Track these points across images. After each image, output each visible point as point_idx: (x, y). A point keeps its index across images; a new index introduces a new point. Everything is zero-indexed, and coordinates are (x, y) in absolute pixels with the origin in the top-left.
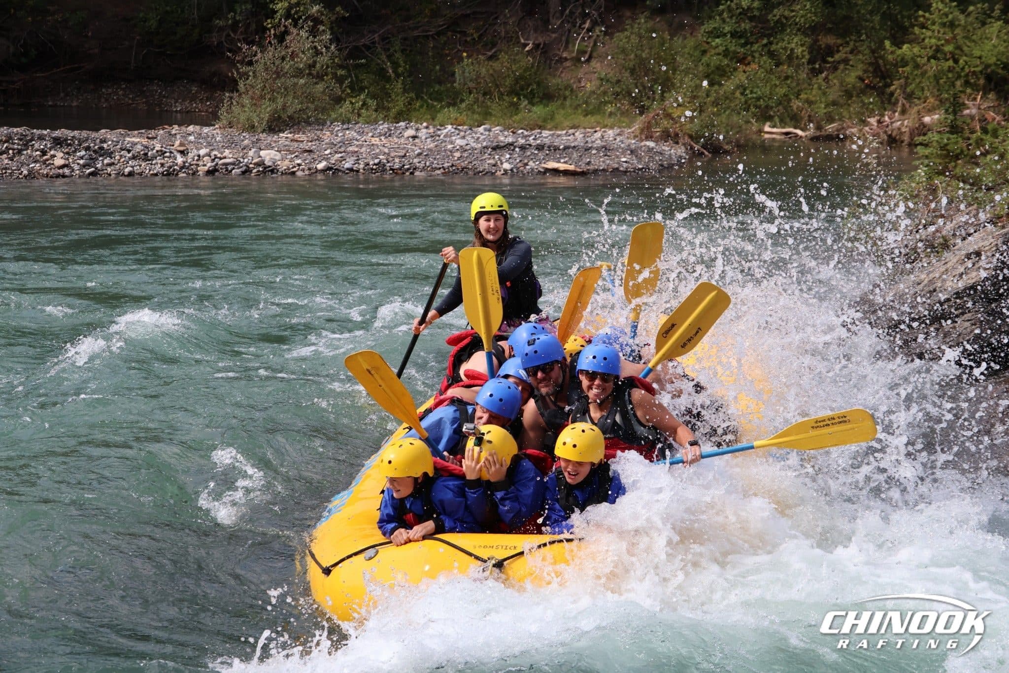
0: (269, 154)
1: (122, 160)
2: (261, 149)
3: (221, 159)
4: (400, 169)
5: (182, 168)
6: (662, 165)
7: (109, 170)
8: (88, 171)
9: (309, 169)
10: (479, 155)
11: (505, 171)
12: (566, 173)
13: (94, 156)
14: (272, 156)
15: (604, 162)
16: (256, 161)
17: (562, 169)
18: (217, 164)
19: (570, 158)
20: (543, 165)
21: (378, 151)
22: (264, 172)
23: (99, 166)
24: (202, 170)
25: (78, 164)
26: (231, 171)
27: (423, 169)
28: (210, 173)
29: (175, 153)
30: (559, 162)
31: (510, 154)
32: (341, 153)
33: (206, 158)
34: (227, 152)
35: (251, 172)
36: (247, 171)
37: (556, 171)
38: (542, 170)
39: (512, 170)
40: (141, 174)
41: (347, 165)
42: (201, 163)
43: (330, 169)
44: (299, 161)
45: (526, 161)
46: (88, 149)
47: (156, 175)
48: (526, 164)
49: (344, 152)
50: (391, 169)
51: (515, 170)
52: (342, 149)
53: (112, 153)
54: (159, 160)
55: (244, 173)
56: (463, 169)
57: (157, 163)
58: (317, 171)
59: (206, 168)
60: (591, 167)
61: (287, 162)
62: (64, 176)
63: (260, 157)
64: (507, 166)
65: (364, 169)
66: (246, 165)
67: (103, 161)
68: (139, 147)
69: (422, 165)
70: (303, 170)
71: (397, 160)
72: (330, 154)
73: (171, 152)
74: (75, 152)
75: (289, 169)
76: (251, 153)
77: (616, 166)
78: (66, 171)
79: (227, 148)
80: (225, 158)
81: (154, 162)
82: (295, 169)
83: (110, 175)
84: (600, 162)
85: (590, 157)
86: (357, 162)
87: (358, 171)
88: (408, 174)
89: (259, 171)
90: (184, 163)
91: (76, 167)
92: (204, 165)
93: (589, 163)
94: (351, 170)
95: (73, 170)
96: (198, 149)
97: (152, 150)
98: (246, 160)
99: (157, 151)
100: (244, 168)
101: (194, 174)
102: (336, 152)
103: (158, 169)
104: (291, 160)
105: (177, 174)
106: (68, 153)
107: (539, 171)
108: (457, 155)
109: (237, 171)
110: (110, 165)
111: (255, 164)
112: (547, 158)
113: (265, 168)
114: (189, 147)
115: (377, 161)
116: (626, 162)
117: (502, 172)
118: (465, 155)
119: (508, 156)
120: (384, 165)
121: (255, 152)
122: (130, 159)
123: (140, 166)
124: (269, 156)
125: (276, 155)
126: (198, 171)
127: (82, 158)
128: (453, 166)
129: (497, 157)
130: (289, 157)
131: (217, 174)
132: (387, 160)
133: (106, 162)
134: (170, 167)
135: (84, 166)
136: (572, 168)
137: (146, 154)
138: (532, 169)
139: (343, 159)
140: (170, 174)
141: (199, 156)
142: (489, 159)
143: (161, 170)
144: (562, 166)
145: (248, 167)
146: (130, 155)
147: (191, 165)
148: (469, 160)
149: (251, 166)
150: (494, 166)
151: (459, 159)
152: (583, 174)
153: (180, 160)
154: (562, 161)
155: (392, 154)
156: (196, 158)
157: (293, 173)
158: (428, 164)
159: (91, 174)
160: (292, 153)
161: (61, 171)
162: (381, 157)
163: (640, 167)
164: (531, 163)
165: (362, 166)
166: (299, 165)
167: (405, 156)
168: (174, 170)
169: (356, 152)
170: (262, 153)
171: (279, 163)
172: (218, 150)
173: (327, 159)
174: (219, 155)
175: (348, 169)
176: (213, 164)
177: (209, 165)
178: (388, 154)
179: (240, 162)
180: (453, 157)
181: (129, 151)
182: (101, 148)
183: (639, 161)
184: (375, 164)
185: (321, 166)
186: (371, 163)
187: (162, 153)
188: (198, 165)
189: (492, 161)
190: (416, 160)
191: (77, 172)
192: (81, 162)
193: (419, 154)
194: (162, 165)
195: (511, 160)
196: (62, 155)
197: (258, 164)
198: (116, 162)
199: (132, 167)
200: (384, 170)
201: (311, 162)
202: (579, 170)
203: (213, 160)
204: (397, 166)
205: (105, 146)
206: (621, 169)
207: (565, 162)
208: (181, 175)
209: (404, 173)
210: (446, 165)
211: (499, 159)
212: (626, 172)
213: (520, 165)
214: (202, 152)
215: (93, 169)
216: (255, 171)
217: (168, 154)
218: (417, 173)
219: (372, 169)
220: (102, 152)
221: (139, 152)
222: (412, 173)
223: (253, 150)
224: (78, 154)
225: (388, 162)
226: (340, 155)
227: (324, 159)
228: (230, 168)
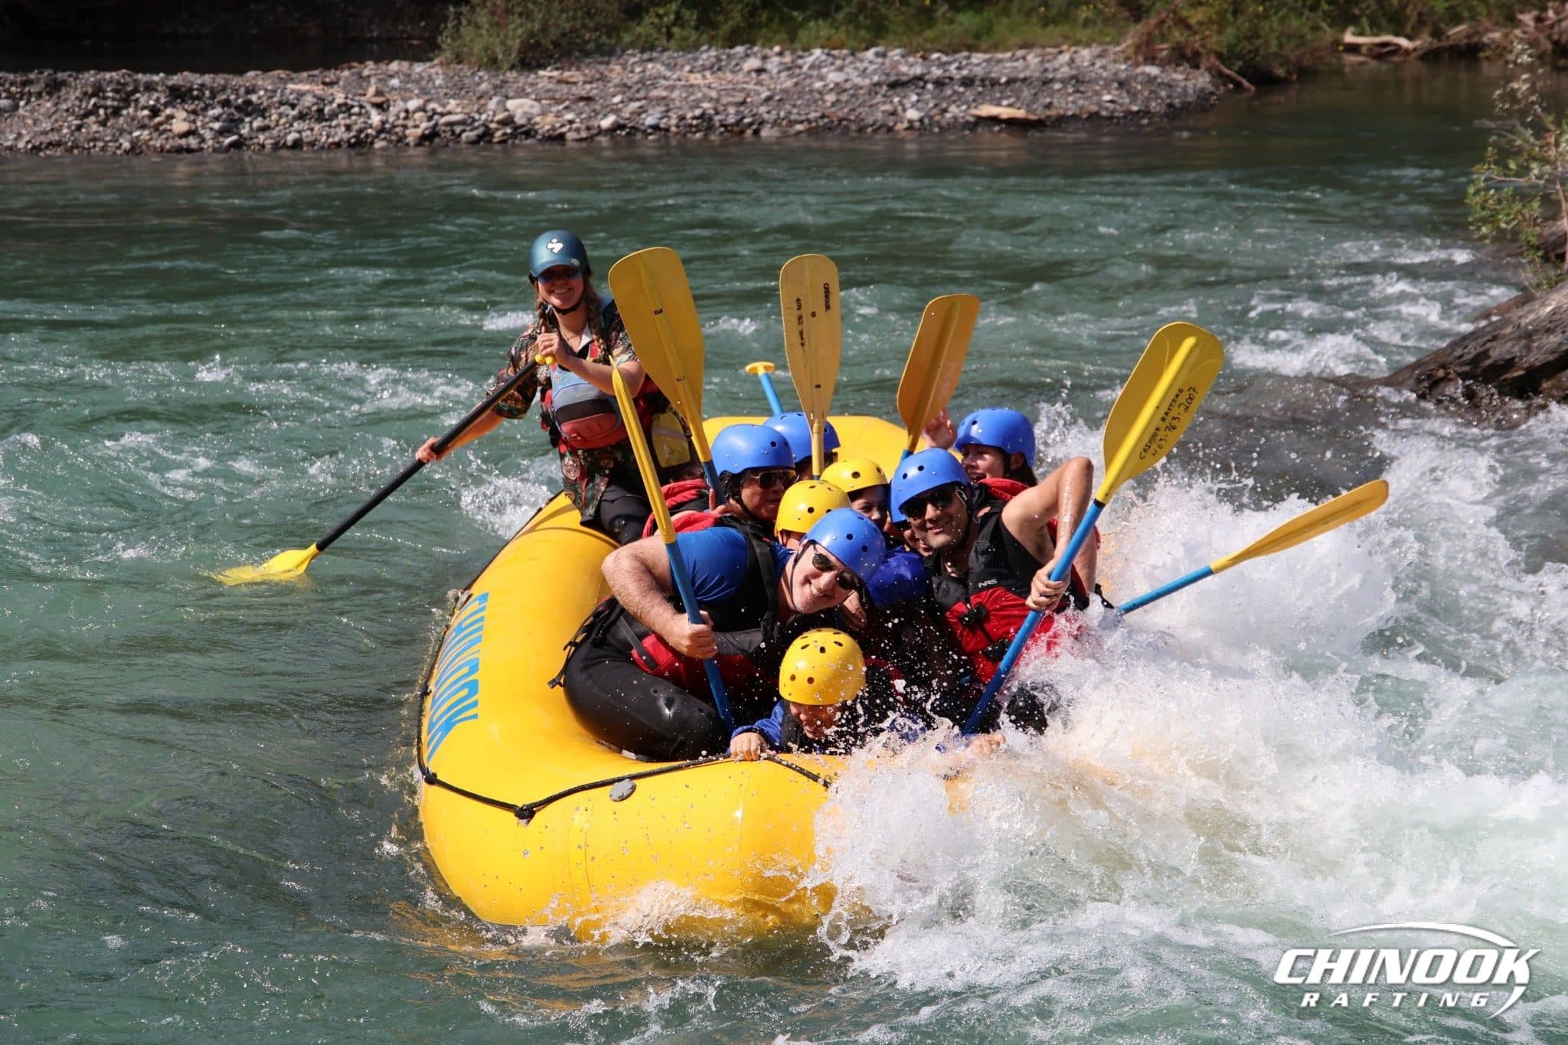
0: (521, 106)
1: (283, 121)
2: (507, 98)
3: (442, 115)
4: (738, 122)
5: (381, 130)
6: (1170, 106)
7: (262, 137)
8: (227, 141)
9: (588, 128)
10: (867, 98)
11: (910, 122)
12: (1011, 122)
13: (237, 115)
14: (526, 109)
15: (1074, 102)
16: (500, 116)
17: (1004, 116)
18: (436, 125)
19: (1018, 98)
20: (974, 112)
21: (699, 95)
22: (513, 136)
23: (245, 131)
24: (413, 134)
25: (211, 129)
26: (460, 135)
27: (776, 123)
28: (426, 138)
29: (369, 107)
30: (999, 105)
31: (918, 94)
32: (639, 100)
33: (418, 115)
34: (453, 103)
35: (492, 135)
36: (486, 135)
37: (994, 120)
38: (972, 119)
39: (921, 120)
40: (312, 144)
41: (650, 120)
42: (410, 123)
43: (622, 127)
44: (569, 116)
45: (944, 105)
46: (226, 103)
47: (338, 145)
48: (945, 111)
49: (645, 98)
50: (722, 125)
51: (926, 121)
52: (641, 94)
53: (265, 110)
54: (342, 119)
55: (480, 137)
56: (841, 120)
57: (338, 125)
58: (601, 132)
59: (419, 132)
60: (1053, 113)
61: (550, 118)
62: (189, 150)
63: (506, 110)
64: (913, 114)
65: (677, 126)
66: (485, 125)
67: (251, 123)
68: (308, 100)
69: (773, 116)
70: (578, 130)
71: (732, 110)
72: (622, 102)
73: (361, 107)
74: (205, 109)
75: (553, 129)
76: (492, 104)
77: (1094, 108)
78: (193, 142)
79: (453, 97)
80: (449, 113)
81: (334, 123)
82: (564, 130)
83: (263, 146)
84: (1067, 103)
85: (1051, 95)
86: (666, 114)
87: (667, 130)
88: (749, 132)
89: (505, 134)
90: (383, 123)
91: (208, 135)
92: (416, 126)
93: (1049, 106)
94: (656, 128)
95: (203, 140)
96: (405, 100)
97: (331, 102)
98: (484, 117)
99: (339, 106)
100: (481, 130)
101: (400, 140)
102: (631, 100)
103: (341, 134)
104: (558, 115)
105: (372, 143)
106: (194, 112)
107: (967, 122)
108: (831, 98)
109: (469, 135)
110: (264, 129)
111: (500, 122)
112: (979, 99)
113: (516, 128)
114: (394, 96)
115: (698, 112)
116: (1112, 102)
117: (906, 125)
118: (844, 97)
119: (914, 98)
120: (711, 119)
121: (499, 103)
122: (295, 119)
123: (312, 130)
124: (520, 108)
125: (532, 107)
126: (405, 137)
127: (217, 119)
128: (823, 117)
129: (896, 100)
130: (554, 109)
131: (437, 140)
132: (715, 109)
133: (256, 124)
134: (361, 131)
135: (222, 132)
136: (1020, 113)
137: (320, 111)
138: (955, 118)
139: (642, 110)
140: (360, 144)
141: (407, 111)
142: (884, 103)
143: (346, 136)
144: (1004, 112)
145: (487, 127)
146: (294, 113)
147: (394, 126)
148: (850, 106)
149: (493, 126)
150: (894, 113)
151: (833, 105)
152: (1039, 124)
153: (376, 118)
154: (1005, 102)
155: (724, 101)
156: (403, 115)
157: (562, 136)
158: (782, 114)
159: (233, 145)
160: (559, 102)
161: (183, 142)
162: (706, 105)
163: (1135, 108)
164: (953, 109)
165: (674, 121)
166: (571, 122)
167: (744, 103)
168: (367, 136)
169: (664, 98)
170: (510, 104)
171: (538, 119)
172: (438, 100)
173: (616, 111)
174: (440, 109)
175: (651, 127)
176: (432, 123)
177: (424, 125)
178: (717, 100)
179: (474, 120)
180: (824, 101)
181: (293, 106)
182: (248, 103)
183: (1133, 101)
184: (694, 118)
185: (606, 123)
186: (689, 115)
187: (346, 108)
188: (405, 127)
189: (888, 107)
190: (763, 109)
191: (210, 143)
192: (217, 125)
193: (768, 99)
194: (348, 128)
195: (920, 105)
196: (184, 114)
197: (504, 123)
198: (273, 124)
199: (299, 132)
200: (710, 128)
201: (590, 117)
202: (1032, 117)
203: (430, 119)
204: (731, 120)
205: (254, 98)
206: (1104, 113)
207: (1010, 106)
208: (379, 144)
209: (742, 132)
210: (813, 115)
211: (901, 103)
212: (1111, 118)
213: (934, 111)
214: (413, 104)
215: (234, 138)
216: (498, 134)
217: (356, 110)
218: (765, 133)
219: (691, 126)
220: (249, 109)
221: (309, 108)
222: (756, 132)
223: (495, 99)
224: (211, 113)
225: (717, 113)
226: (637, 104)
227: (612, 111)
228: (458, 129)
